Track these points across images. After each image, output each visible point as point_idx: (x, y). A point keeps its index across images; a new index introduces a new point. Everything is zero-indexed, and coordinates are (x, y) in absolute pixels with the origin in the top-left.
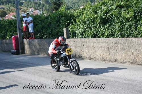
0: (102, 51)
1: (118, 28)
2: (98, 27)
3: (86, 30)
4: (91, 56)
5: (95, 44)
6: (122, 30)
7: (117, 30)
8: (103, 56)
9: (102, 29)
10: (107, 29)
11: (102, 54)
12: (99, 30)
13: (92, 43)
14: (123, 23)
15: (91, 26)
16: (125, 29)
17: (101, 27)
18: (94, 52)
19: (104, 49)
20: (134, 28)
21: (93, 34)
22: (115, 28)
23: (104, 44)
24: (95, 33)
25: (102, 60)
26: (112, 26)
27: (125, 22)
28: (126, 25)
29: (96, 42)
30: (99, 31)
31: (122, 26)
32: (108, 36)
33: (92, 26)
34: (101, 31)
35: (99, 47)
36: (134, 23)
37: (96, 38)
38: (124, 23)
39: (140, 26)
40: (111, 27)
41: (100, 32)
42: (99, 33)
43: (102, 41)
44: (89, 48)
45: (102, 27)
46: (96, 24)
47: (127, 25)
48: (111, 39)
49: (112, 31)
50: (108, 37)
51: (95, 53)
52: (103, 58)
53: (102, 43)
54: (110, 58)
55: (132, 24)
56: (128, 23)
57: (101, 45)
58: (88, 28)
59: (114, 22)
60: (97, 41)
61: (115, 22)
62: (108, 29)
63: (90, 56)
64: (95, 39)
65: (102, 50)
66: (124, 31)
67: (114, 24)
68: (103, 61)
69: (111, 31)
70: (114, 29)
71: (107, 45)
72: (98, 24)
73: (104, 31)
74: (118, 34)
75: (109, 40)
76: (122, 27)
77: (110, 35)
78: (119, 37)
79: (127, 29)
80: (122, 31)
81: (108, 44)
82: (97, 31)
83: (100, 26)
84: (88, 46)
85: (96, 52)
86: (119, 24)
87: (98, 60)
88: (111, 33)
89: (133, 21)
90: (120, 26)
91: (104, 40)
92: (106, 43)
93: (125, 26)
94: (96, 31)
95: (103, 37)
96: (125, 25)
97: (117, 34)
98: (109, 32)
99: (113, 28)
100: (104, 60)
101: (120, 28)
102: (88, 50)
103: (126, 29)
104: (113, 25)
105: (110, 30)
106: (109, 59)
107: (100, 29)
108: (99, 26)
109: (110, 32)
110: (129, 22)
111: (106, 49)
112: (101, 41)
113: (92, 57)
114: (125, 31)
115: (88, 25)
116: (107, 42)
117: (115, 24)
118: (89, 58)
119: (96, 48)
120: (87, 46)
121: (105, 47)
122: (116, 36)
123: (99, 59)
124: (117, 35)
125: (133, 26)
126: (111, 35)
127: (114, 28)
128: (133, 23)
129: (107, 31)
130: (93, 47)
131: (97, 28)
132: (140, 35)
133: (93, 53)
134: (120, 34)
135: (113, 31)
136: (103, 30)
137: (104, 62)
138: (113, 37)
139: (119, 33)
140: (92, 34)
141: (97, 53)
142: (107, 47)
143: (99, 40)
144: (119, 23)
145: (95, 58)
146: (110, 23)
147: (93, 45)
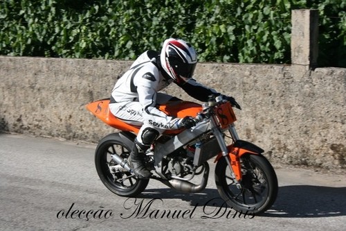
0: (64, 104)
1: (126, 27)
2: (50, 19)
3: (6, 26)
4: (23, 118)
5: (41, 78)
6: (141, 34)
7: (124, 31)
8: (71, 121)
9: (69, 26)
10: (84, 27)
11: (64, 114)
12: (57, 30)
13: (30, 75)
14: (145, 11)
15: (26, 12)
16: (152, 32)
17: (65, 19)
18: (35, 105)
19: (74, 96)
20: (184, 28)
21: (33, 43)
22: (114, 26)
23: (75, 80)
24: (41, 40)
25: (63, 136)
26: (104, 18)
27: (150, 8)
28: (155, 18)
29: (45, 69)
30: (54, 32)
31: (141, 19)
32: (89, 53)
33: (29, 12)
34: (62, 33)
35: (56, 90)
36: (183, 12)
37: (44, 56)
38: (149, 11)
39: (202, 23)
40: (100, 20)
41: (59, 34)
42: (55, 40)
43: (69, 68)
44: (19, 91)
45: (68, 18)
46: (43, 7)
47: (160, 19)
48: (100, 62)
49: (104, 35)
50: (89, 57)
51: (39, 108)
52: (68, 127)
53: (69, 75)
54: (96, 129)
55: (177, 15)
56: (163, 10)
57: (65, 83)
58: (10, 18)
59: (110, 4)
60: (48, 68)
61: (115, 5)
62: (91, 28)
63: (19, 120)
64: (43, 59)
65: (66, 100)
66: (148, 39)
67: (110, 10)
68: (69, 139)
69: (102, 34)
70: (113, 29)
71: (85, 83)
72: (53, 9)
73: (75, 32)
74: (124, 46)
75: (96, 66)
76: (142, 25)
77: (95, 49)
78: (127, 58)
79: (158, 30)
80: (140, 38)
81: (91, 78)
82: (47, 32)
83: (58, 16)
84: (14, 84)
85: (43, 107)
86: (131, 11)
87: (50, 134)
88: (102, 41)
89: (179, 6)
90: (132, 20)
91: (74, 65)
92: (82, 75)
93: (150, 20)
94: (44, 32)
95: (71, 54)
96: (152, 16)
97: (120, 45)
98: (95, 39)
99: (108, 27)
100: (71, 134)
101: (135, 26)
102: (13, 99)
103: (155, 32)
104: (107, 15)
105: (96, 31)
106: (91, 132)
107: (59, 25)
108: (56, 15)
109: (97, 40)
110: (165, 6)
111: (81, 97)
112: (65, 67)
113: (25, 123)
114: (151, 39)
115: (10, 9)
116: (86, 71)
117: (115, 11)
118: (17, 128)
119: (44, 94)
120: (11, 83)
121: (78, 92)
122: (117, 53)
123: (55, 132)
124: (121, 49)
125: (181, 23)
126: (100, 47)
127: (111, 25)
128: (180, 11)
129: (86, 33)
130: (32, 87)
131: (45, 20)
132: (203, 54)
133: (33, 109)
134: (133, 47)
135: (109, 36)
136: (72, 29)
137: (71, 143)
138: (107, 55)
139: (130, 43)
140: (29, 41)
141: (46, 111)
142: (85, 89)
143: (55, 64)
144: (128, 8)
145: (39, 127)
146: (97, 8)
147: (32, 81)
